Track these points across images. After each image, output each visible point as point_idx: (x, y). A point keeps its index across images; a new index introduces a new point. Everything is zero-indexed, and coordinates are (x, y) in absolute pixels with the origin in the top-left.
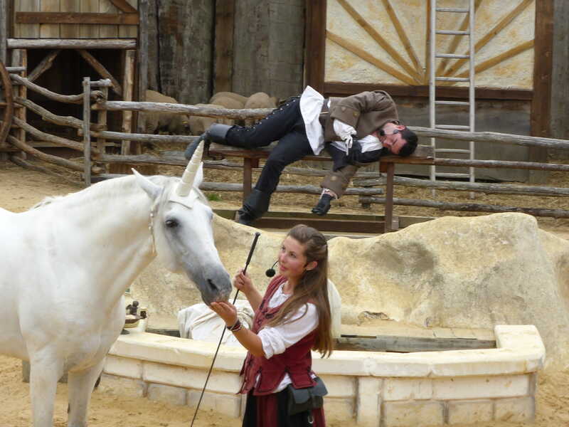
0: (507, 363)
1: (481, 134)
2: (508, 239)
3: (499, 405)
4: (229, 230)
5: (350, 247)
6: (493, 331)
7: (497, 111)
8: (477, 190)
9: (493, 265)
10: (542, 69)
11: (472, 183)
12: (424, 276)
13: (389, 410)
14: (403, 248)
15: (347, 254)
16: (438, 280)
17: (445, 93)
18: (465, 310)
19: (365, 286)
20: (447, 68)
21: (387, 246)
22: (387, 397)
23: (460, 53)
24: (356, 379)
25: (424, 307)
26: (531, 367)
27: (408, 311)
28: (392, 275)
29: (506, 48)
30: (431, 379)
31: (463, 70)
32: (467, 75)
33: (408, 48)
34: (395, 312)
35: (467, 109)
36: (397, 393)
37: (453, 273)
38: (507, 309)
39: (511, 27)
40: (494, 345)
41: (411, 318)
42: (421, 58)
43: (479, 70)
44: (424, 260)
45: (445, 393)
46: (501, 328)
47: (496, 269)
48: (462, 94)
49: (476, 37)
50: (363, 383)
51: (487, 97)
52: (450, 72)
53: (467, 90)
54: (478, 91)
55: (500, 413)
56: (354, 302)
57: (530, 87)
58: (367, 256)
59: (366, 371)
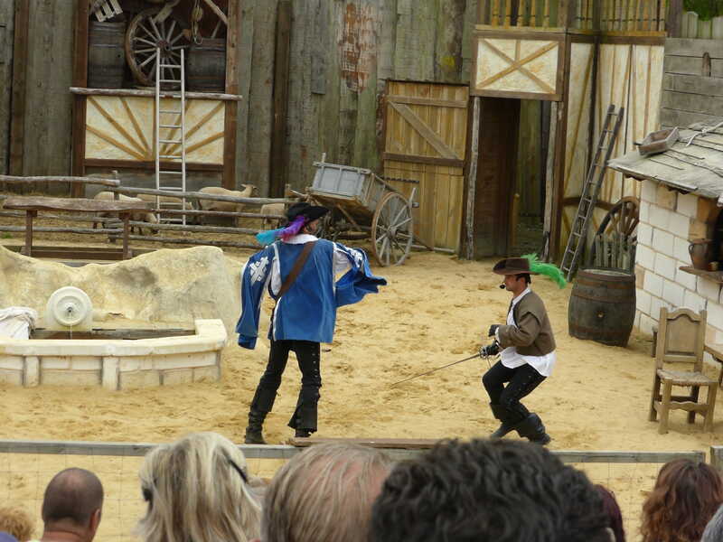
0: (201, 345)
1: (189, 194)
2: (203, 263)
3: (196, 372)
4: (16, 260)
5: (99, 270)
6: (194, 323)
7: (200, 178)
8: (187, 230)
9: (194, 280)
10: (229, 150)
11: (184, 226)
12: (149, 289)
13: (123, 378)
14: (134, 270)
15: (97, 274)
16: (157, 291)
17: (166, 166)
18: (175, 310)
19: (110, 298)
20: (167, 149)
21: (124, 269)
22: (122, 369)
23: (176, 140)
24: (101, 358)
25: (149, 309)
26: (218, 347)
27: (138, 312)
28: (127, 289)
29: (206, 137)
30: (152, 357)
31: (178, 151)
32: (180, 154)
33: (141, 136)
34: (129, 313)
35: (181, 177)
36: (129, 366)
37: (168, 286)
38: (203, 309)
39: (209, 124)
40: (193, 332)
41: (140, 317)
42: (150, 143)
43: (189, 151)
44: (148, 278)
45: (162, 365)
46: (198, 322)
47: (196, 283)
48: (178, 167)
49: (186, 130)
50: (105, 360)
51: (194, 169)
52: (169, 153)
53: (180, 164)
54: (187, 164)
55: (198, 377)
56: (101, 307)
57: (221, 162)
58: (110, 276)
59: (108, 353)
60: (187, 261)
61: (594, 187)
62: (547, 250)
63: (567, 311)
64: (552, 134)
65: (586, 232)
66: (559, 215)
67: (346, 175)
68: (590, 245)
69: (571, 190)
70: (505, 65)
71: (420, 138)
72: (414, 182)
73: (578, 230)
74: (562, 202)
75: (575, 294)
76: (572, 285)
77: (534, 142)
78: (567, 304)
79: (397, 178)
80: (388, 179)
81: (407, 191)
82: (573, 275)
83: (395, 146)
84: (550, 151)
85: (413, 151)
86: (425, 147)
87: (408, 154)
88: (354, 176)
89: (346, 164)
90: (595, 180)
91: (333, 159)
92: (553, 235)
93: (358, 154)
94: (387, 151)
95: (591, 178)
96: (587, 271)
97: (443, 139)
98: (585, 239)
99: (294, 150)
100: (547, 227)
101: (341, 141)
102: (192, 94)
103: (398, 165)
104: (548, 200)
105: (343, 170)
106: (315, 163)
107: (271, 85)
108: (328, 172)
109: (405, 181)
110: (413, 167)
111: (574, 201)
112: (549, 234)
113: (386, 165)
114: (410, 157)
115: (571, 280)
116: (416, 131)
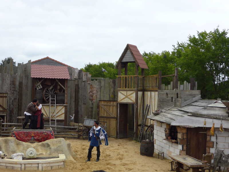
0: (60, 160)
1: (57, 126)
2: (60, 142)
3: (59, 166)
4: (19, 142)
5: (37, 144)
6: (58, 155)
7: (59, 123)
8: (57, 134)
9: (58, 146)
10: (66, 117)
11: (56, 133)
12: (48, 148)
13: (43, 168)
14: (45, 144)
15: (37, 145)
16: (50, 148)
17: (52, 120)
18: (54, 152)
19: (40, 150)
20: (52, 117)
21: (43, 144)
22: (43, 166)
23: (54, 115)
24: (38, 164)
25: (48, 152)
26: (64, 160)
27: (46, 153)
28: (44, 148)
29: (60, 114)
30: (49, 163)
32: (55, 118)
33: (46, 114)
34: (44, 153)
35: (55, 123)
36: (44, 165)
37: (53, 147)
38: (60, 152)
39: (61, 111)
40: (58, 157)
41: (47, 154)
42: (49, 116)
43: (57, 117)
44: (48, 146)
45: (52, 165)
46: (59, 155)
47: (59, 146)
48: (54, 120)
49: (56, 112)
50: (39, 164)
51: (58, 121)
52: (53, 117)
53: (55, 120)
54: (56, 120)
55: (60, 167)
56: (38, 152)
57: (64, 119)
58: (40, 145)
59: (40, 162)
60: (57, 142)
61: (144, 122)
62: (135, 136)
63: (140, 149)
64: (135, 111)
65: (143, 132)
66: (137, 128)
67: (91, 121)
68: (144, 135)
69: (139, 123)
70: (124, 97)
71: (107, 113)
72: (106, 122)
73: (141, 131)
74: (138, 125)
75: (141, 146)
76: (140, 144)
77: (131, 113)
78: (139, 148)
79: (102, 121)
80: (100, 122)
81: (104, 124)
82: (141, 141)
83: (101, 114)
84: (135, 114)
85: (105, 115)
86: (108, 114)
87: (104, 116)
88: (93, 121)
89: (91, 119)
90: (144, 121)
91: (88, 118)
92: (136, 133)
93: (93, 116)
94: (100, 116)
95: (144, 120)
96: (144, 140)
97: (112, 113)
98: (143, 133)
99: (80, 116)
100: (135, 131)
101: (90, 114)
102: (57, 105)
103: (102, 119)
104: (135, 125)
105: (90, 120)
106: (84, 119)
107: (74, 102)
108: (87, 121)
109: (104, 122)
110: (105, 119)
111: (140, 125)
112: (135, 133)
113: (100, 118)
114: (104, 117)
115: (140, 142)
116: (106, 111)
